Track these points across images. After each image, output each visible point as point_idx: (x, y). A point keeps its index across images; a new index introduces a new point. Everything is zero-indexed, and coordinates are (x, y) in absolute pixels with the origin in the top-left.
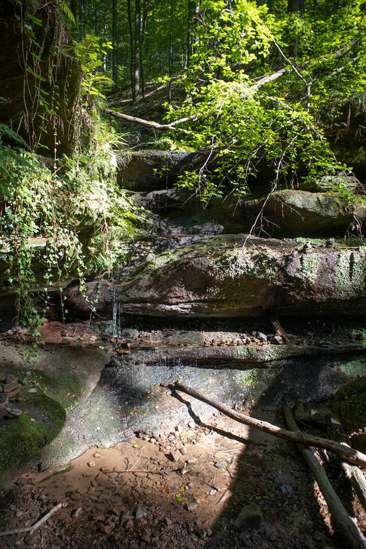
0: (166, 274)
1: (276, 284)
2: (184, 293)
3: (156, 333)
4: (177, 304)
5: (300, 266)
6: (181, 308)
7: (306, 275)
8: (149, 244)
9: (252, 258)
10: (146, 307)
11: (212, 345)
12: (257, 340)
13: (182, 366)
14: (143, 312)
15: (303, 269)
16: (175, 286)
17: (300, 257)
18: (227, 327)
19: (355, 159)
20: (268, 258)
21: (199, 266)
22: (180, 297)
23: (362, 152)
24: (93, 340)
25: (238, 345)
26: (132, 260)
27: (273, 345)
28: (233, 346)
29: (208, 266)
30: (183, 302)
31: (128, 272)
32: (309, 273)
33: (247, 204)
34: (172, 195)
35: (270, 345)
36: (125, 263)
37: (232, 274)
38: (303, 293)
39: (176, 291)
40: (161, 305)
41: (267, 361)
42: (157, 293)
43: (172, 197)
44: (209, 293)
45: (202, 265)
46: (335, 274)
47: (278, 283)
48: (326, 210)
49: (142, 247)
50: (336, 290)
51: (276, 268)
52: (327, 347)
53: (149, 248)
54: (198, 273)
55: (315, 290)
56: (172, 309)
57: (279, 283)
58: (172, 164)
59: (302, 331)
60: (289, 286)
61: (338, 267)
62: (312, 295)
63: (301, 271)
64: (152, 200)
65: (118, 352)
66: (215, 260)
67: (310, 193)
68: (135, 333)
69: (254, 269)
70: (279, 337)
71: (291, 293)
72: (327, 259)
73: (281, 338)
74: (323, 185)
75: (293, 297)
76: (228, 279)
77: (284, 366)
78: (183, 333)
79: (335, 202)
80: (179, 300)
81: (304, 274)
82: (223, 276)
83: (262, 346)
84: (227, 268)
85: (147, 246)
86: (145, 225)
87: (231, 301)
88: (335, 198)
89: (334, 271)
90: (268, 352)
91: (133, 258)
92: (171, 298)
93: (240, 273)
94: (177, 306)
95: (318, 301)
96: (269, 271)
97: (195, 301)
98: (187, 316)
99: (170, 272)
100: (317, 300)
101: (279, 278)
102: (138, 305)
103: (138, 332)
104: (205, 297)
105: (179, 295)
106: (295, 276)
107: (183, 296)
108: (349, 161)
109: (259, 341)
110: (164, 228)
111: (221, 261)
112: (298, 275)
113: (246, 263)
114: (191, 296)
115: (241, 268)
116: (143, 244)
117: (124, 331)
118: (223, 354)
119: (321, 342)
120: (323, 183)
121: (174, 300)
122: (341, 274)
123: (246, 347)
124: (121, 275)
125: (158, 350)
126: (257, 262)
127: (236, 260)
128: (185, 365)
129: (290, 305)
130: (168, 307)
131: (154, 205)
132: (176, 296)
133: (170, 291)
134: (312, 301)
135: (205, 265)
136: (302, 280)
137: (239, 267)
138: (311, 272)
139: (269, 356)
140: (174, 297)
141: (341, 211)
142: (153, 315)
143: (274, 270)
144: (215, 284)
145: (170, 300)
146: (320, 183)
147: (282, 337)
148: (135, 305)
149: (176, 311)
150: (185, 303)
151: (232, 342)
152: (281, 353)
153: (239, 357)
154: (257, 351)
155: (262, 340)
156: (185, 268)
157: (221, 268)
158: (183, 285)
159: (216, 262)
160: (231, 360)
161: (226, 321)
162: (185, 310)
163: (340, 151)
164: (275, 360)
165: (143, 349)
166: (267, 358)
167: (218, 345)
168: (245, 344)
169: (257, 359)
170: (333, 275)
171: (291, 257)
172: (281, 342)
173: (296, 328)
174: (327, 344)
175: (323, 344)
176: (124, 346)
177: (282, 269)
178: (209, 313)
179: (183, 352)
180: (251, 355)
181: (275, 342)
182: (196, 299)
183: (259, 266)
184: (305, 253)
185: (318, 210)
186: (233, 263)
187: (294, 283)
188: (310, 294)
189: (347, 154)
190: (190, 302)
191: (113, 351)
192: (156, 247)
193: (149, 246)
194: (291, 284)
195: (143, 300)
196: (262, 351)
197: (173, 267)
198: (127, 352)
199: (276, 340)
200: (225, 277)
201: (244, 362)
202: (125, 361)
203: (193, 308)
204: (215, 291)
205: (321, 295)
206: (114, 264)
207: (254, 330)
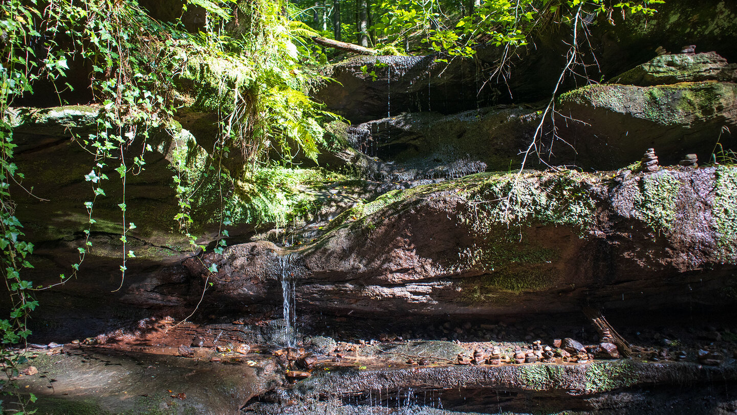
0: (379, 224)
1: (594, 235)
2: (416, 262)
3: (369, 343)
4: (403, 284)
5: (639, 197)
6: (411, 292)
7: (654, 213)
8: (357, 190)
9: (541, 185)
10: (346, 291)
11: (474, 362)
12: (563, 353)
13: (417, 406)
14: (342, 302)
15: (645, 202)
16: (398, 247)
17: (637, 178)
18: (503, 333)
19: (711, 28)
20: (574, 182)
21: (441, 205)
22: (409, 269)
23: (722, 13)
24: (244, 351)
25: (526, 361)
26: (324, 212)
27: (600, 361)
28: (517, 362)
29: (458, 203)
30: (415, 281)
31: (314, 231)
32: (659, 210)
33: (525, 120)
34: (398, 123)
35: (592, 361)
36: (311, 217)
37: (506, 217)
38: (650, 253)
39: (401, 258)
40: (372, 287)
41: (591, 395)
42: (364, 262)
43: (398, 126)
44: (464, 260)
45: (445, 201)
46: (712, 213)
47: (598, 233)
48: (669, 115)
49: (344, 194)
50: (720, 244)
51: (592, 202)
52: (717, 364)
53: (355, 196)
54: (440, 220)
55: (675, 246)
56: (394, 295)
57: (600, 233)
58: (397, 75)
59: (652, 339)
60: (619, 238)
61: (717, 198)
62: (669, 257)
63: (643, 206)
64: (366, 133)
65: (286, 375)
66: (471, 191)
67: (636, 88)
68: (330, 345)
69: (548, 206)
70: (611, 345)
71: (626, 255)
72: (692, 181)
73: (615, 347)
74: (658, 72)
75: (630, 262)
76: (498, 228)
77: (626, 407)
78: (419, 344)
79: (684, 98)
80: (406, 277)
81: (649, 212)
82: (487, 222)
83: (576, 362)
84: (495, 204)
85: (353, 193)
86: (354, 169)
87: (507, 276)
88: (683, 92)
89: (710, 207)
90: (591, 374)
91: (324, 210)
92: (392, 272)
93: (520, 214)
94: (404, 289)
95: (683, 269)
96: (576, 209)
97: (438, 278)
98: (424, 310)
99: (387, 220)
100: (681, 266)
101: (599, 222)
102: (329, 287)
103: (335, 343)
104: (456, 269)
105: (405, 266)
106: (631, 216)
107: (413, 269)
108: (699, 32)
109: (569, 355)
110: (385, 173)
111: (481, 192)
112: (636, 214)
113: (532, 195)
114: (428, 267)
115: (523, 205)
116: (346, 189)
117: (309, 340)
118: (497, 379)
119: (702, 352)
120: (658, 69)
121: (397, 277)
122: (726, 211)
123: (544, 365)
124: (302, 237)
125: (365, 371)
126: (553, 191)
127: (510, 190)
128: (421, 405)
129: (625, 282)
130: (386, 291)
131: (370, 141)
132: (400, 268)
133: (388, 260)
134: (671, 270)
135: (451, 203)
136: (646, 223)
137: (517, 203)
138: (664, 209)
139: (594, 383)
140: (397, 271)
141: (697, 114)
142: (360, 308)
143: (587, 205)
144: (473, 241)
145: (390, 276)
146: (652, 69)
147: (615, 344)
148: (324, 287)
149: (402, 299)
150: (419, 282)
151: (515, 356)
152: (619, 378)
153: (532, 387)
154: (567, 372)
155: (573, 352)
156: (413, 212)
157: (482, 207)
158: (412, 246)
159: (473, 195)
160: (515, 394)
161: (501, 324)
162: (420, 297)
163: (682, 13)
164: (607, 391)
165: (337, 369)
166: (589, 387)
167: (486, 362)
168: (542, 360)
169: (569, 390)
170: (708, 214)
171: (620, 179)
172: (615, 355)
173: (638, 333)
174: (714, 357)
175: (706, 357)
176: (301, 364)
177: (604, 203)
178: (466, 304)
179: (416, 377)
180: (556, 381)
181: (603, 355)
182: (438, 273)
183: (558, 200)
184: (647, 171)
185: (655, 114)
186: (505, 195)
187: (632, 231)
188: (666, 255)
189: (695, 17)
190: (427, 280)
191: (277, 372)
192: (368, 195)
193: (356, 192)
194: (625, 235)
195: (338, 278)
196: (577, 372)
197: (390, 212)
198: (304, 374)
199: (604, 351)
200: (492, 225)
201: (542, 398)
202: (297, 393)
203: (435, 293)
204: (474, 256)
205: (688, 255)
206: (289, 216)
207: (557, 338)
